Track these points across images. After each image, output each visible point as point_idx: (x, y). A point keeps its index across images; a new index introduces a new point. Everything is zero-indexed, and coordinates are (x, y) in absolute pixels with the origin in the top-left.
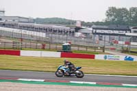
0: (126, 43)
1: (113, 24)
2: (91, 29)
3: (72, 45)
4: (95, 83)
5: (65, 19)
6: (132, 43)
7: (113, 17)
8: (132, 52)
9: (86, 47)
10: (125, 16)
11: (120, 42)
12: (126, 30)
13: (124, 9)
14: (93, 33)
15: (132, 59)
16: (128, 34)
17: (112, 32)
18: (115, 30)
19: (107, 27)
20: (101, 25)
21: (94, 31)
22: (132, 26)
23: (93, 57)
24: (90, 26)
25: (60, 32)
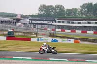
0: (53, 30)
1: (44, 16)
2: (28, 20)
3: (15, 31)
4: (31, 58)
5: (9, 13)
6: (57, 30)
7: (43, 12)
8: (56, 36)
9: (25, 33)
10: (52, 11)
11: (48, 29)
12: (53, 21)
13: (51, 6)
14: (29, 23)
15: (57, 41)
16: (54, 23)
17: (43, 22)
18: (45, 21)
19: (39, 19)
20: (35, 17)
21: (30, 21)
22: (57, 18)
23: (29, 40)
24: (27, 18)
25: (6, 22)
